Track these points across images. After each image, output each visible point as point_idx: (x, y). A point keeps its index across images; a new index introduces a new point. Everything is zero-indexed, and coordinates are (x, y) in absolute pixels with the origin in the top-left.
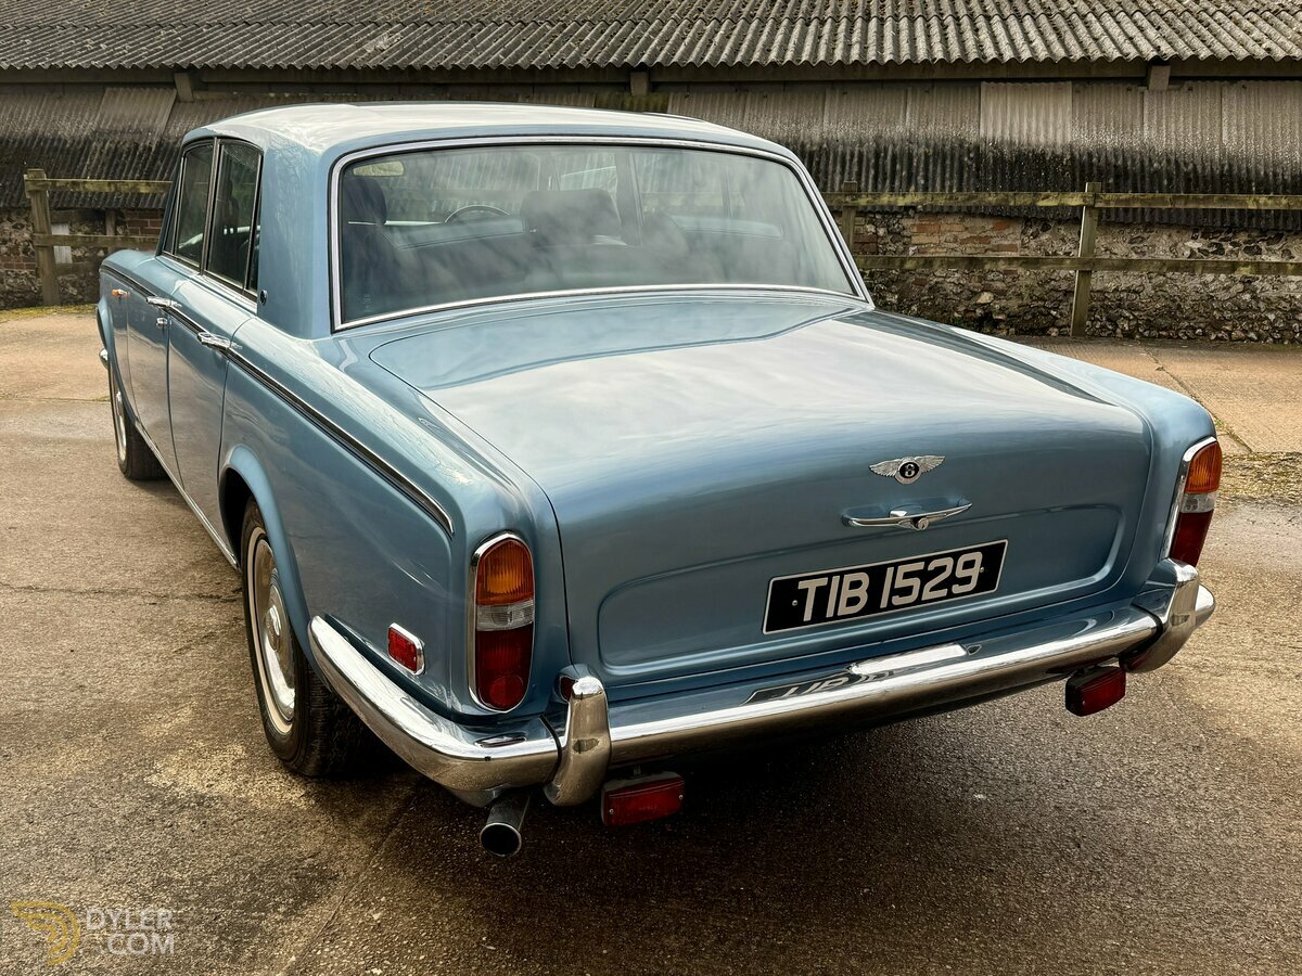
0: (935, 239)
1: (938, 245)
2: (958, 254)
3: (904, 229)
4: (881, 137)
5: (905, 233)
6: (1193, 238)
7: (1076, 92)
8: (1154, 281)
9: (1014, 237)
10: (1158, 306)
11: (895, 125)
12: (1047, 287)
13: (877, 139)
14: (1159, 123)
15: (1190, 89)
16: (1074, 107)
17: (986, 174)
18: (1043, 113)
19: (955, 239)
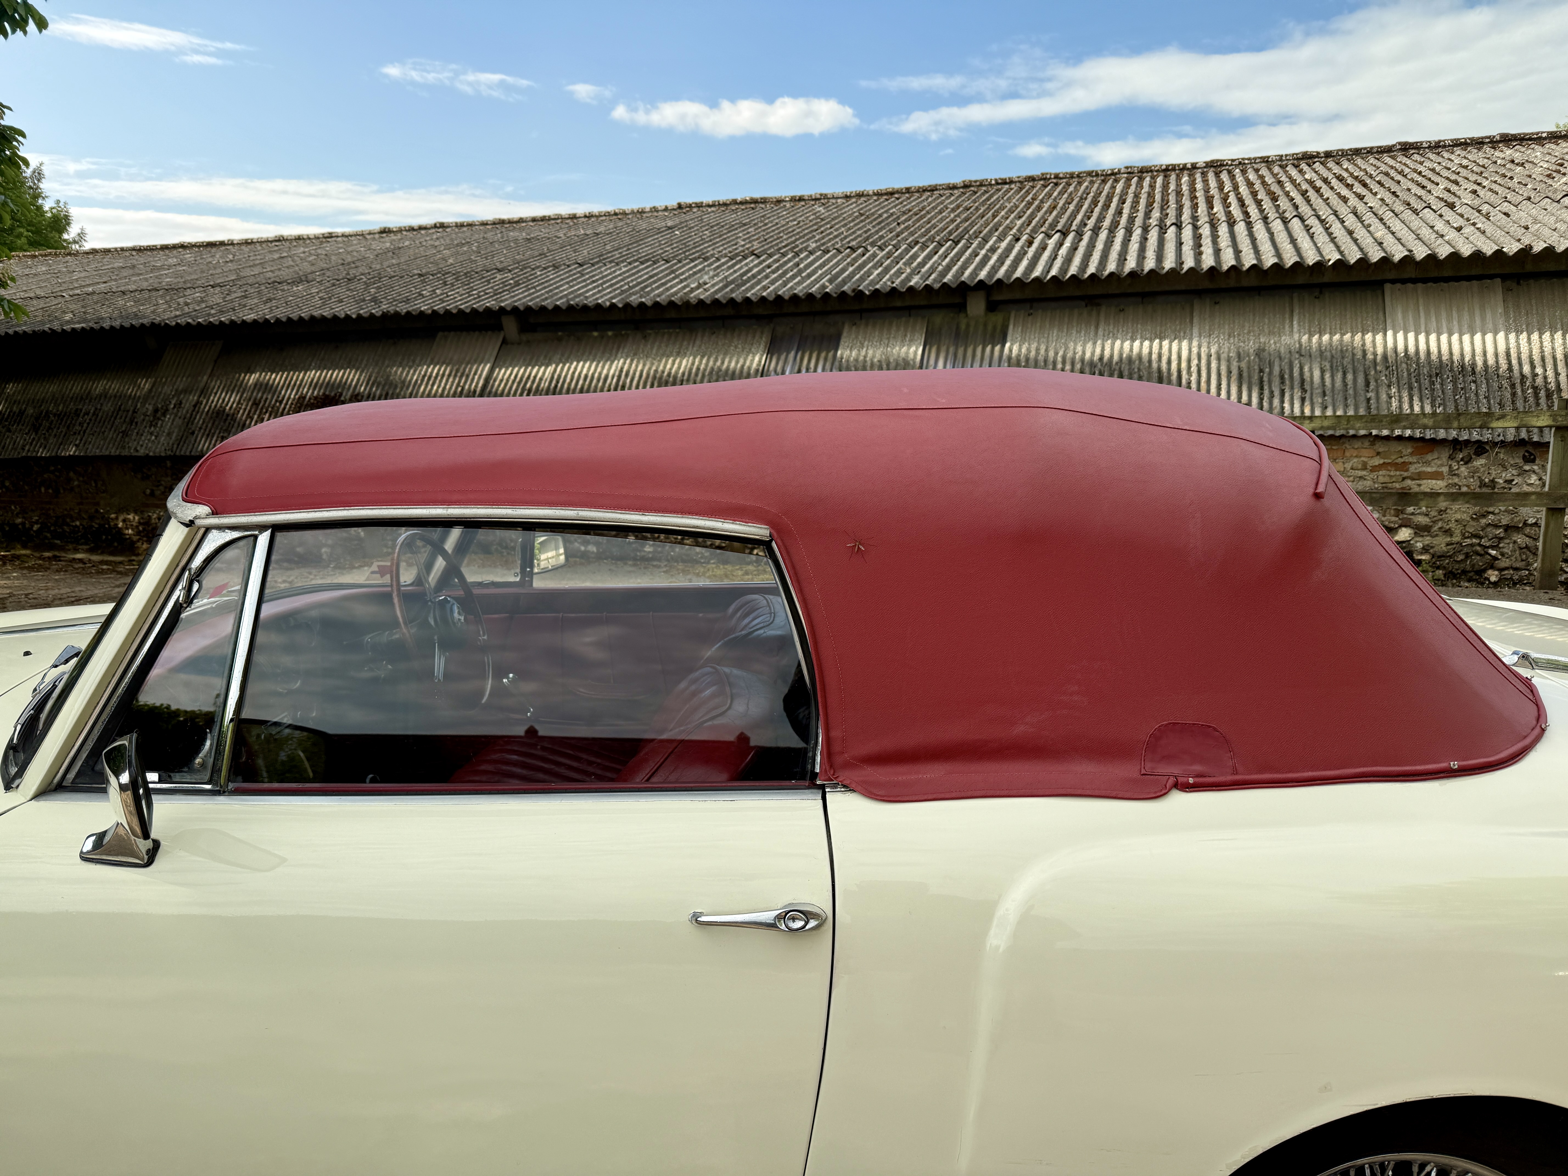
2: (1368, 483)
4: (1264, 350)
7: (1507, 290)
9: (1439, 462)
11: (1280, 336)
12: (1484, 521)
13: (1260, 352)
16: (1506, 308)
17: (1400, 390)
18: (1466, 317)
19: (1364, 466)
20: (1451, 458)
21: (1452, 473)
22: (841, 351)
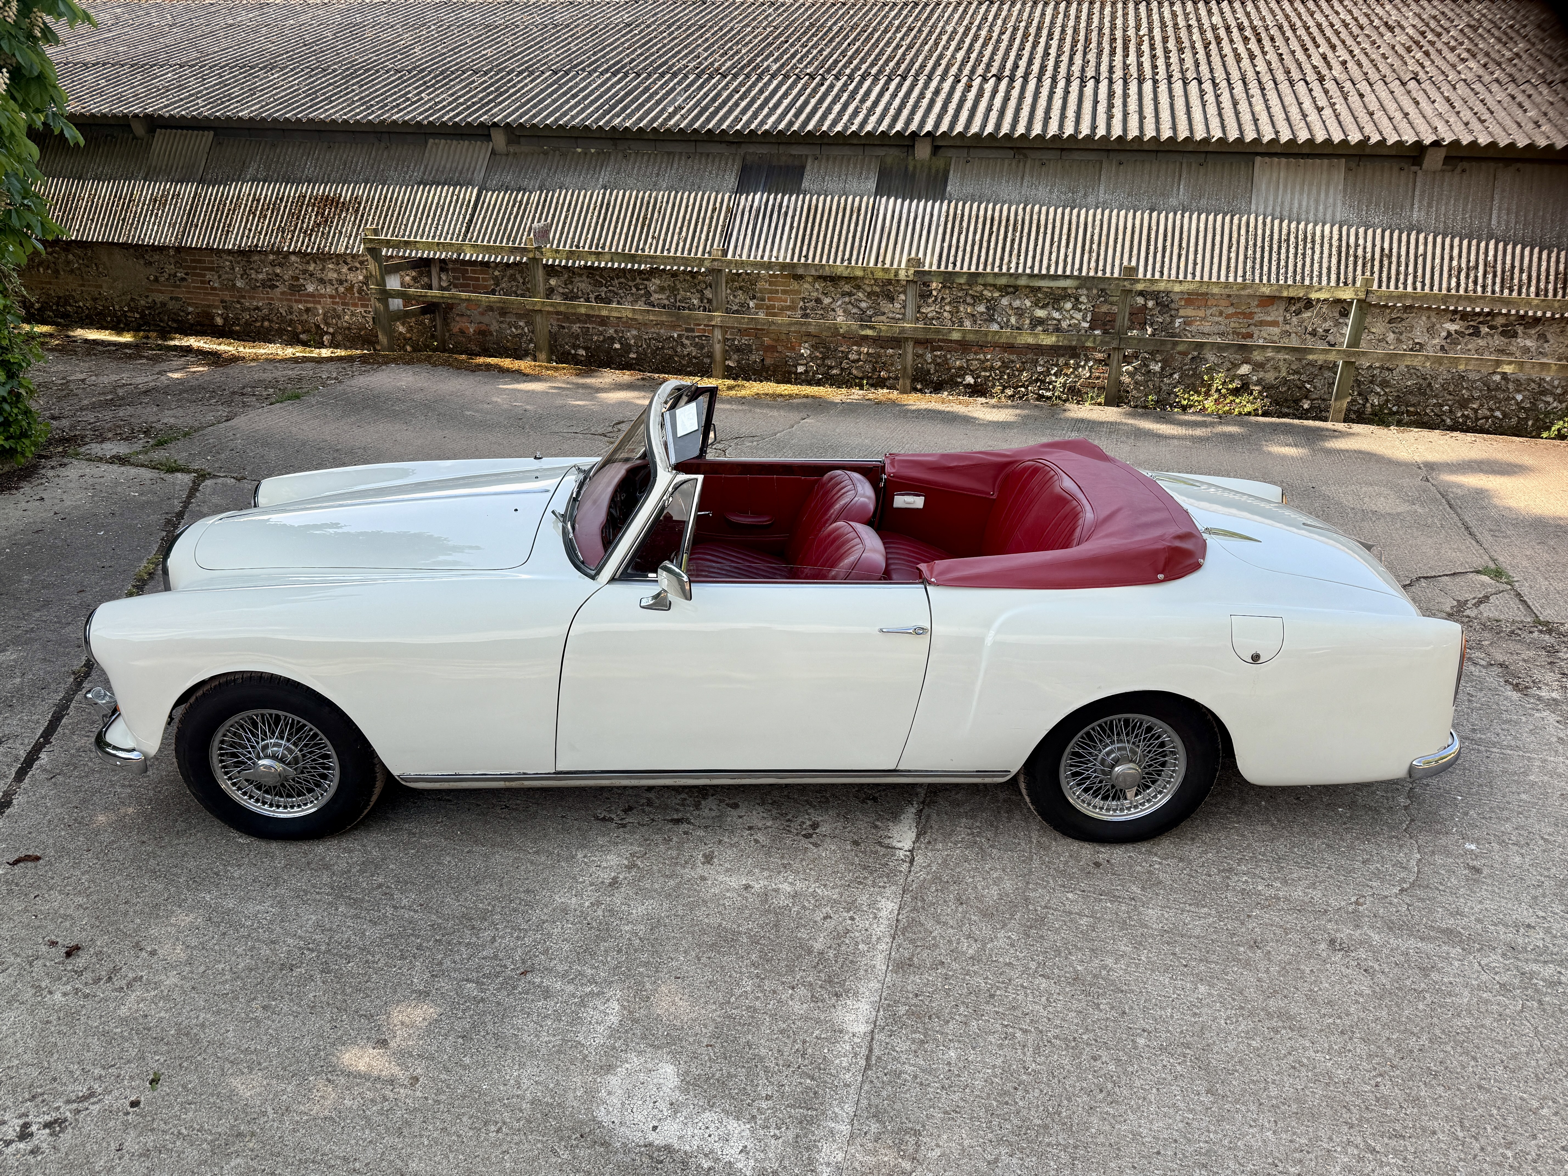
0: (1201, 313)
1: (1203, 319)
3: (1172, 302)
5: (1173, 306)
6: (1451, 320)
7: (1349, 169)
9: (1277, 314)
10: (1409, 383)
11: (1169, 198)
14: (1430, 205)
15: (1464, 171)
16: (1345, 185)
17: (1255, 252)
18: (1314, 191)
19: (1221, 313)
20: (1286, 310)
21: (1286, 322)
22: (805, 184)
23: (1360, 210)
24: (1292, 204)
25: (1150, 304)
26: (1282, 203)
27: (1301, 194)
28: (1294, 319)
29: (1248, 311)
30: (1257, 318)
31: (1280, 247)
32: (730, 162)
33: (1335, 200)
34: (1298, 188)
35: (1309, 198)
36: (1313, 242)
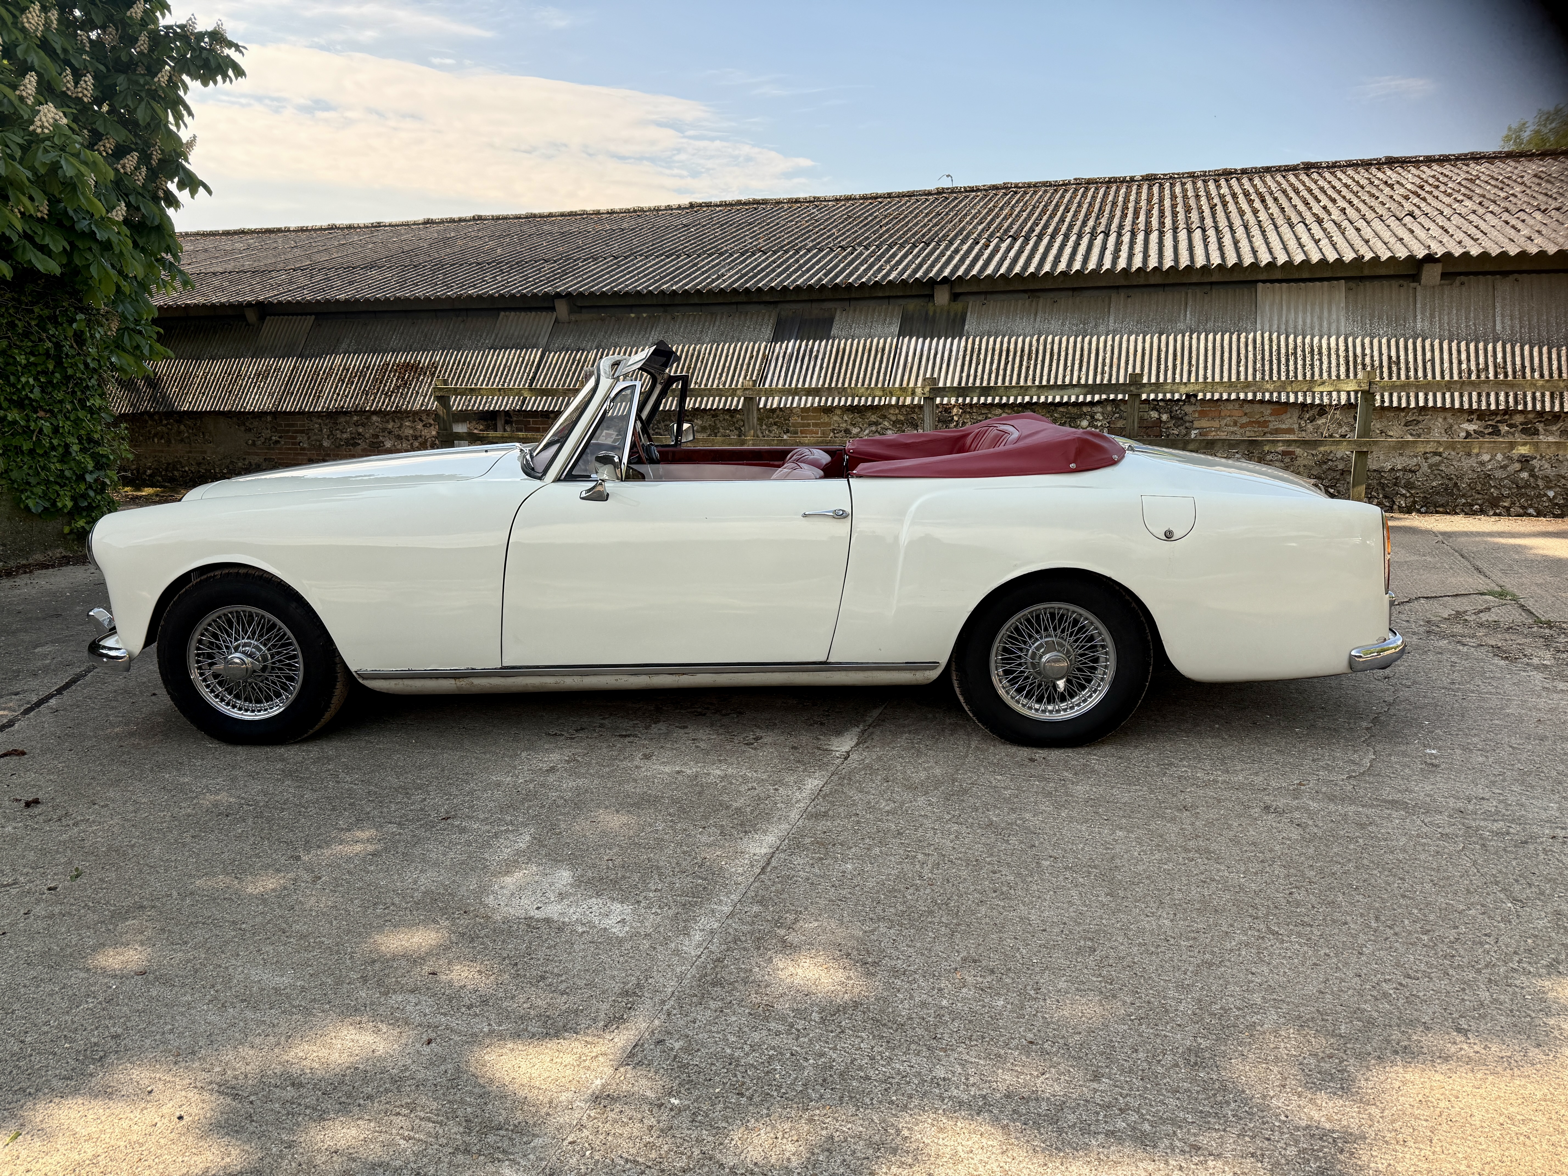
0: (1216, 424)
1: (1218, 429)
2: (1238, 437)
3: (1186, 414)
5: (1187, 418)
6: (1468, 420)
7: (1349, 289)
8: (1430, 461)
9: (1291, 421)
10: (1434, 484)
12: (1325, 467)
14: (1432, 316)
15: (1462, 284)
16: (1347, 303)
17: (1263, 365)
18: (1317, 310)
19: (1235, 423)
22: (834, 332)
23: (1363, 324)
24: (1296, 322)
25: (1165, 417)
26: (1287, 321)
27: (1305, 312)
28: (1309, 426)
29: (1262, 419)
30: (1271, 426)
31: (1287, 360)
32: (766, 318)
33: (1338, 316)
34: (1301, 308)
35: (1312, 317)
36: (1320, 353)
